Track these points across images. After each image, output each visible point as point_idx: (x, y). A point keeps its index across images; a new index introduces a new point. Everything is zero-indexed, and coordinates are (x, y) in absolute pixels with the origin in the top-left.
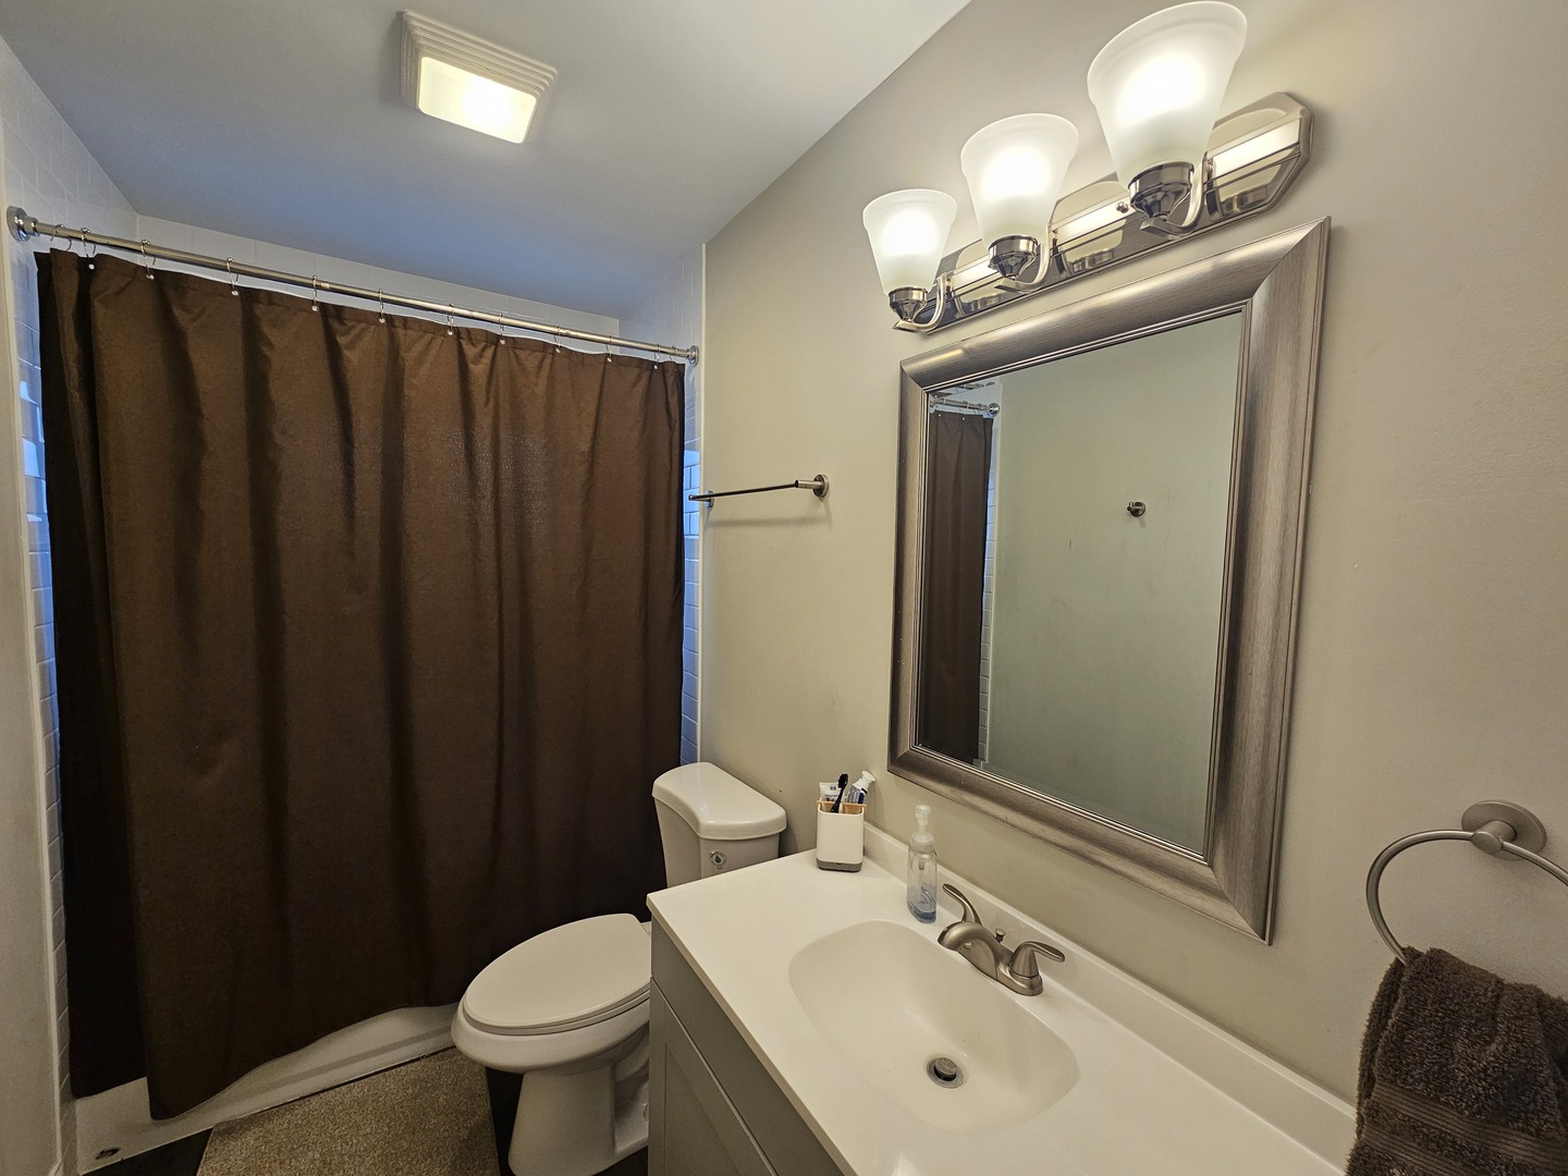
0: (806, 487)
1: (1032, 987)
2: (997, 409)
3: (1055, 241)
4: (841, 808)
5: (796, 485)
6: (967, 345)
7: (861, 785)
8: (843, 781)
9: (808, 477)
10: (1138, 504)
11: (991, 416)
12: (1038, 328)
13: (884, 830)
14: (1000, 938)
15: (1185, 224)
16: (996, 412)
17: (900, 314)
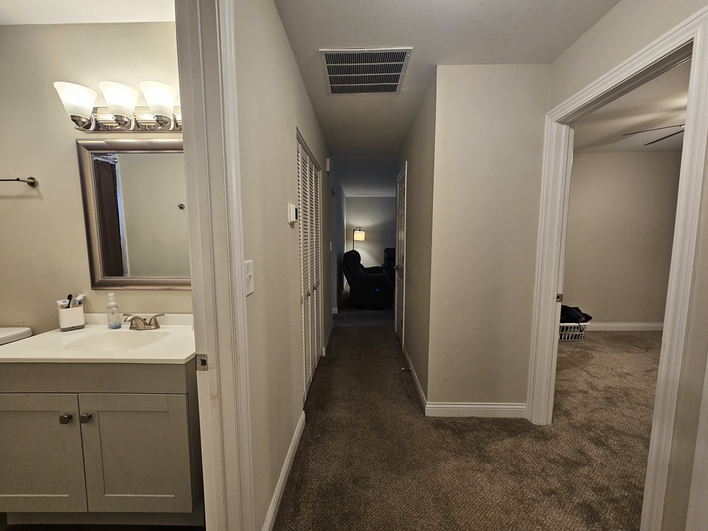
0: (24, 181)
1: (156, 327)
2: (116, 161)
3: (135, 119)
4: (71, 306)
5: (18, 180)
6: (107, 140)
7: (80, 298)
8: (70, 297)
9: (25, 177)
10: (182, 205)
11: (114, 163)
12: (133, 142)
13: (93, 313)
14: (145, 320)
15: (170, 130)
16: (116, 162)
17: (77, 124)
